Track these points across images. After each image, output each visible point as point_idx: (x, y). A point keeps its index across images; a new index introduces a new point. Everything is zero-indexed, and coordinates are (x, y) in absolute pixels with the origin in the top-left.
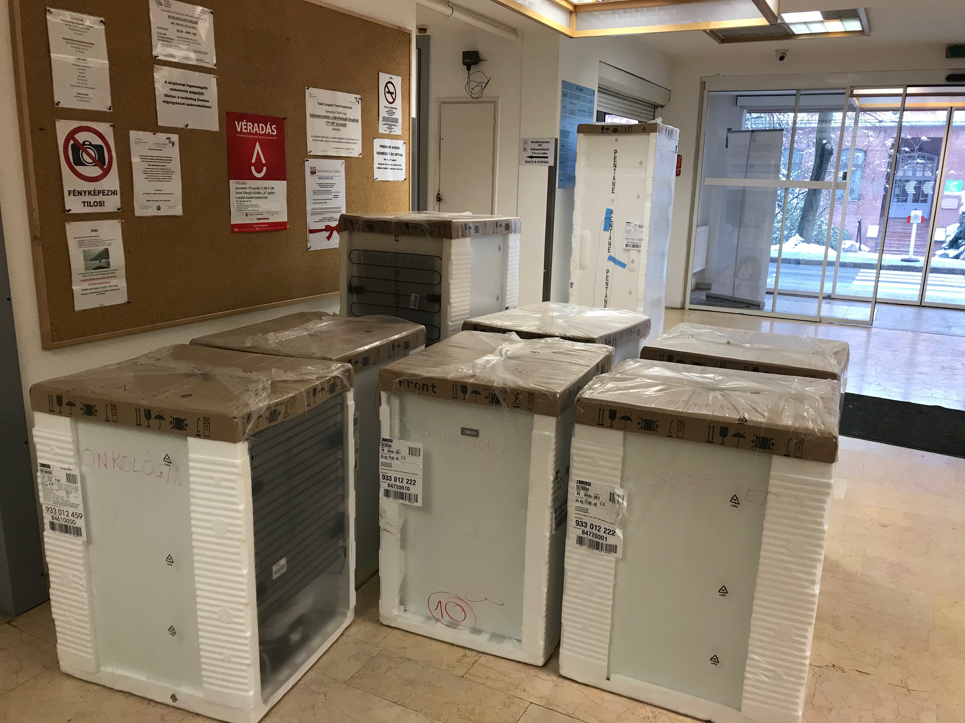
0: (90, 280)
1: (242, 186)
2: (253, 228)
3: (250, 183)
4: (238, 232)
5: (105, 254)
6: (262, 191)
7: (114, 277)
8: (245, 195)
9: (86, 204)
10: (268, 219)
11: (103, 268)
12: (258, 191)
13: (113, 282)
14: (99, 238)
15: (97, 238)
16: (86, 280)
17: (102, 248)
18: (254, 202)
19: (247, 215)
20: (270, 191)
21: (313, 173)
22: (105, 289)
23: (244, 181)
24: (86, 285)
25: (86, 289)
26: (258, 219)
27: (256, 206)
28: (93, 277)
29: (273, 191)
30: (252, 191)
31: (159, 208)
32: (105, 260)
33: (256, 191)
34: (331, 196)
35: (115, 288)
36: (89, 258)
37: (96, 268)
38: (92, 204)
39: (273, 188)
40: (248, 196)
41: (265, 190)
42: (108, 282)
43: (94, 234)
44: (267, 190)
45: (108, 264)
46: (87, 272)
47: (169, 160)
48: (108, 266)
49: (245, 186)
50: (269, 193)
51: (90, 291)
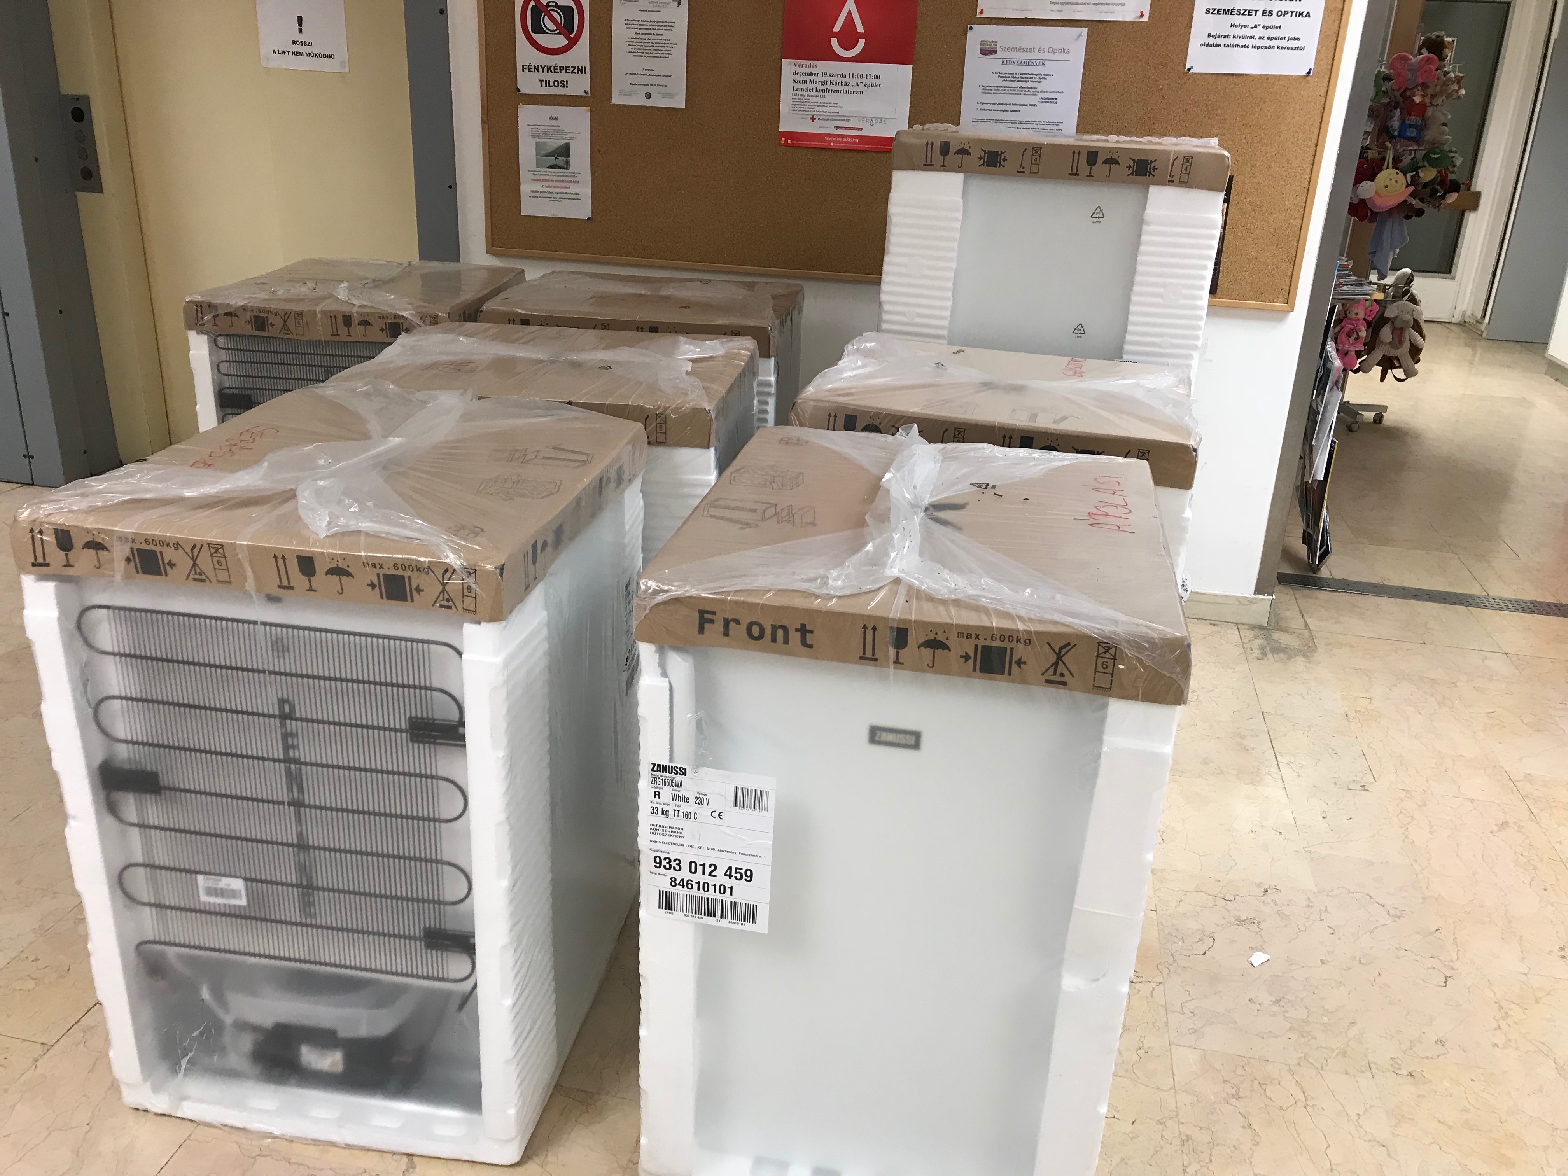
0: (543, 180)
1: (808, 70)
2: (825, 141)
3: (823, 66)
4: (792, 146)
5: (565, 151)
6: (853, 81)
7: (575, 182)
8: (811, 86)
9: (544, 83)
10: (861, 129)
11: (560, 168)
12: (844, 80)
13: (574, 189)
14: (560, 128)
15: (556, 128)
16: (538, 180)
17: (562, 142)
18: (830, 98)
19: (813, 119)
20: (870, 81)
21: (988, 51)
22: (562, 196)
23: (812, 62)
24: (537, 187)
25: (537, 192)
26: (837, 128)
27: (836, 105)
28: (547, 177)
29: (877, 82)
30: (829, 79)
31: (648, 96)
32: (564, 158)
33: (839, 80)
34: (1035, 100)
35: (575, 196)
36: (543, 153)
37: (551, 167)
38: (552, 84)
39: (878, 77)
40: (819, 87)
41: (859, 80)
42: (566, 188)
43: (554, 122)
44: (864, 80)
45: (567, 163)
46: (538, 169)
47: (670, 26)
48: (567, 165)
49: (814, 71)
50: (868, 86)
51: (541, 195)
